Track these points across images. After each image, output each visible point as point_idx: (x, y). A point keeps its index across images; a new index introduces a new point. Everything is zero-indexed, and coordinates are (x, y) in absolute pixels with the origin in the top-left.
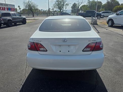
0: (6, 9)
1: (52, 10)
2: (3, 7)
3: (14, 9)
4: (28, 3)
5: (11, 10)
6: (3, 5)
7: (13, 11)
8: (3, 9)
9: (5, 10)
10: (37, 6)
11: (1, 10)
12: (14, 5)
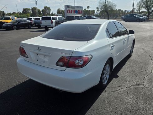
0: (73, 12)
1: (137, 10)
2: (70, 10)
3: (81, 11)
4: (105, 3)
5: (78, 13)
6: (71, 7)
7: (80, 13)
8: (70, 12)
9: (71, 13)
10: (115, 6)
11: (68, 13)
12: (82, 7)
